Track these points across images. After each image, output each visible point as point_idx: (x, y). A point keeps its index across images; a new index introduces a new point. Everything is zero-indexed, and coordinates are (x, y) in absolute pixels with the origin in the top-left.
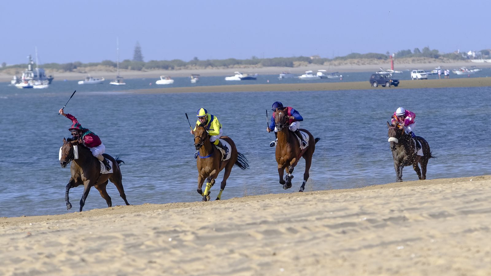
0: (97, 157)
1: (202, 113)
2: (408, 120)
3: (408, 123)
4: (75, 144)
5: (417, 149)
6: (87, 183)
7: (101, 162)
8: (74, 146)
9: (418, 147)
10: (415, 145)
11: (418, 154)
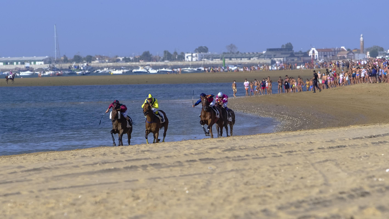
0: (126, 118)
1: (150, 96)
2: (224, 100)
3: (225, 102)
4: (119, 111)
5: (229, 117)
6: (121, 131)
7: (127, 121)
8: (118, 112)
9: (229, 116)
10: (228, 115)
11: (229, 120)
